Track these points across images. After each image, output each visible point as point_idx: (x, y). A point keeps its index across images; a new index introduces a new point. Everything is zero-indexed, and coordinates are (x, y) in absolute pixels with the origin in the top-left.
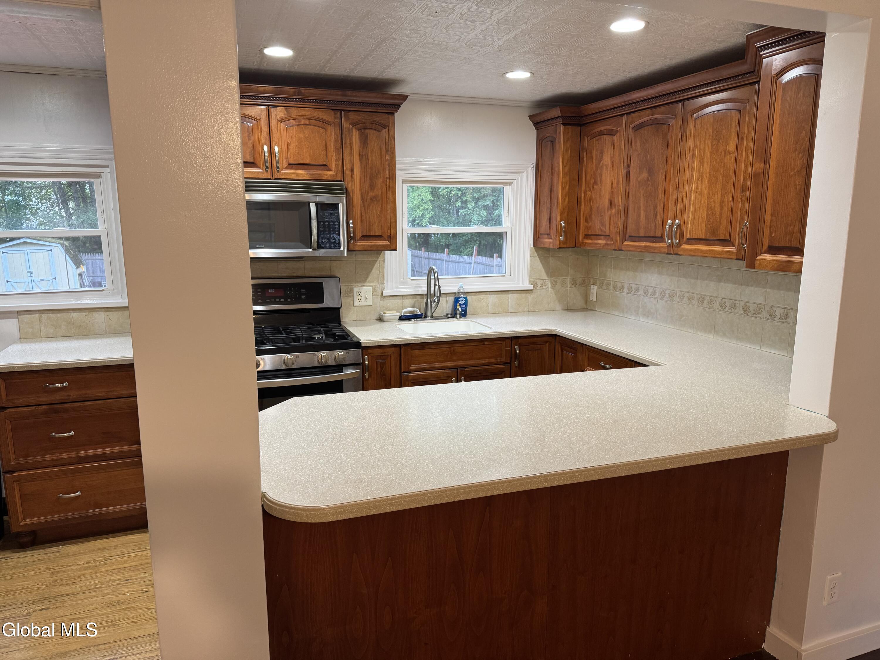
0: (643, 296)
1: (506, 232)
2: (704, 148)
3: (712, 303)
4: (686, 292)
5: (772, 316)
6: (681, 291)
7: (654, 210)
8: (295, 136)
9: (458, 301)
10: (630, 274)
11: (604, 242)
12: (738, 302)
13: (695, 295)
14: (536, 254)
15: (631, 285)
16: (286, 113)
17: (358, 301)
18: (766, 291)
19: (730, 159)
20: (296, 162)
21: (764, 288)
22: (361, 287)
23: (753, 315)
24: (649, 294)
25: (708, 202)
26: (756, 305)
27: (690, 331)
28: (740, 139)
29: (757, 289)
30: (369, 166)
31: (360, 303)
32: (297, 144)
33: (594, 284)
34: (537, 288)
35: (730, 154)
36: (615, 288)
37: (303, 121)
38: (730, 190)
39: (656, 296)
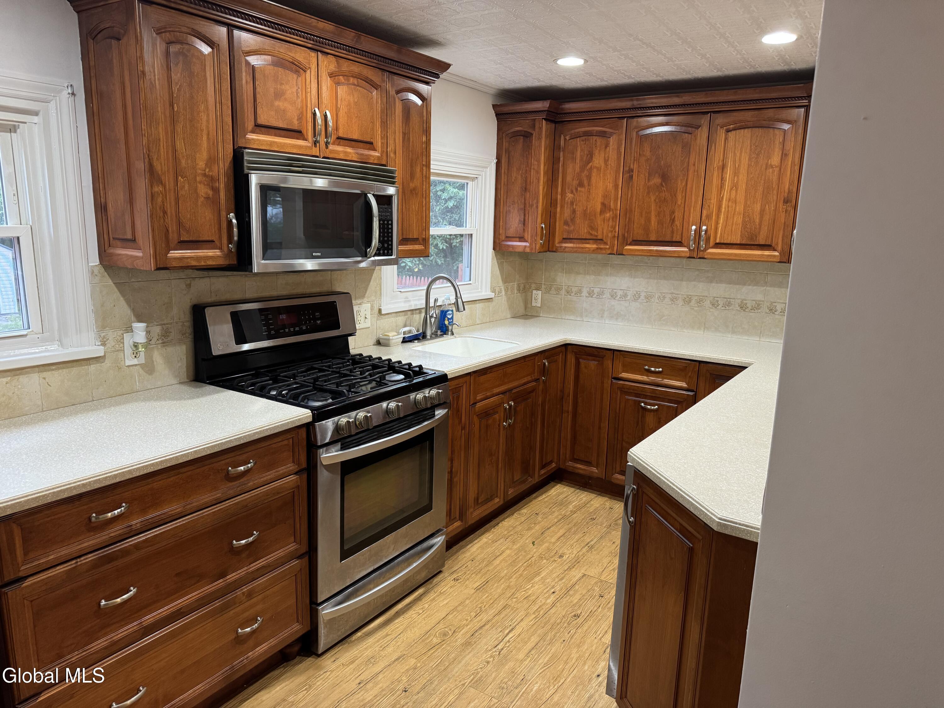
0: (610, 299)
1: (471, 235)
2: (740, 160)
3: (701, 302)
4: (667, 293)
5: (772, 310)
6: (661, 293)
7: (671, 215)
8: (345, 100)
9: (446, 315)
10: (591, 278)
11: (595, 246)
12: (734, 300)
13: (680, 296)
14: (495, 258)
15: (592, 289)
16: (336, 65)
17: (359, 323)
18: (765, 289)
19: (772, 172)
20: (345, 136)
21: (763, 286)
22: (360, 304)
23: (751, 311)
24: (618, 297)
25: (744, 210)
26: (754, 302)
27: (672, 329)
28: (784, 155)
29: (755, 287)
30: (411, 149)
31: (360, 325)
32: (346, 110)
33: (537, 289)
34: (496, 296)
35: (772, 167)
36: (568, 292)
37: (352, 80)
38: (772, 200)
39: (627, 299)
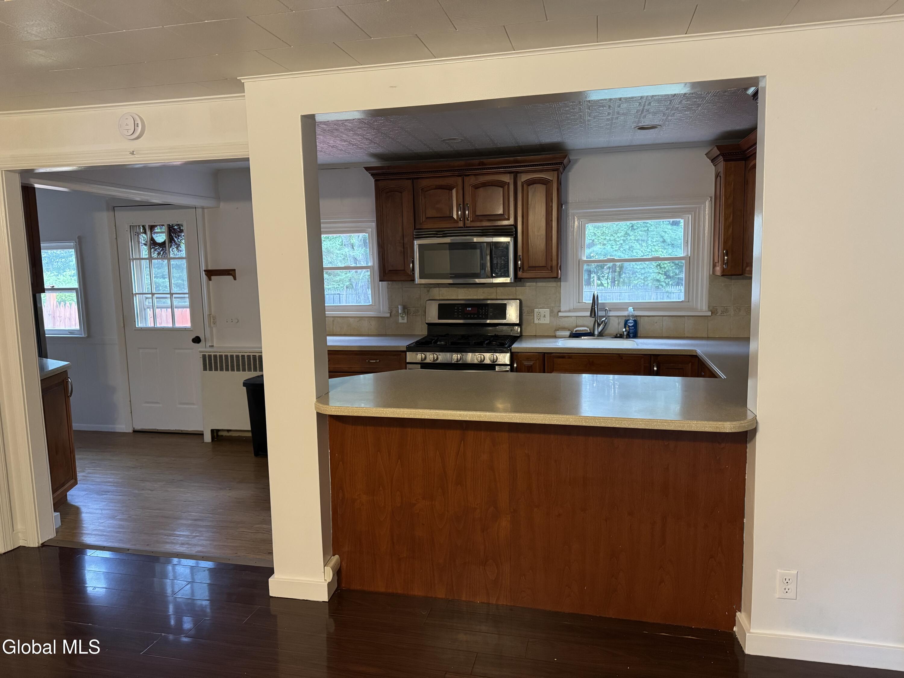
9: (627, 323)
17: (538, 319)
20: (481, 214)
22: (541, 308)
31: (539, 321)
34: (717, 314)
